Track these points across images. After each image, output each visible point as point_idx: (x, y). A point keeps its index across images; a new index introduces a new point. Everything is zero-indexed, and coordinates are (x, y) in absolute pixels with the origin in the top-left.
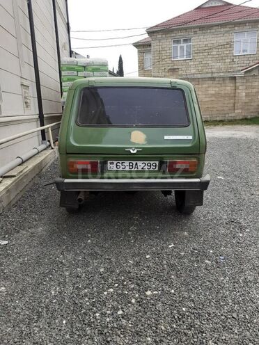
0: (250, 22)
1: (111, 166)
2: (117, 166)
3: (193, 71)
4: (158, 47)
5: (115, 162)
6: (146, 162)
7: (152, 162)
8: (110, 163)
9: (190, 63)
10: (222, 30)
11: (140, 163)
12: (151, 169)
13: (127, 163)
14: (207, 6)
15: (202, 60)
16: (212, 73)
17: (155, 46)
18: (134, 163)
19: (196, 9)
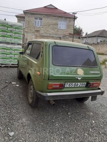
0: (64, 17)
1: (67, 85)
2: (69, 85)
3: (43, 32)
4: (28, 19)
5: (69, 83)
6: (82, 83)
7: (84, 83)
8: (67, 84)
9: (41, 29)
10: (54, 18)
11: (79, 84)
12: (83, 86)
13: (74, 84)
14: (48, 7)
15: (46, 28)
16: (50, 34)
17: (27, 18)
18: (77, 83)
19: (44, 7)
